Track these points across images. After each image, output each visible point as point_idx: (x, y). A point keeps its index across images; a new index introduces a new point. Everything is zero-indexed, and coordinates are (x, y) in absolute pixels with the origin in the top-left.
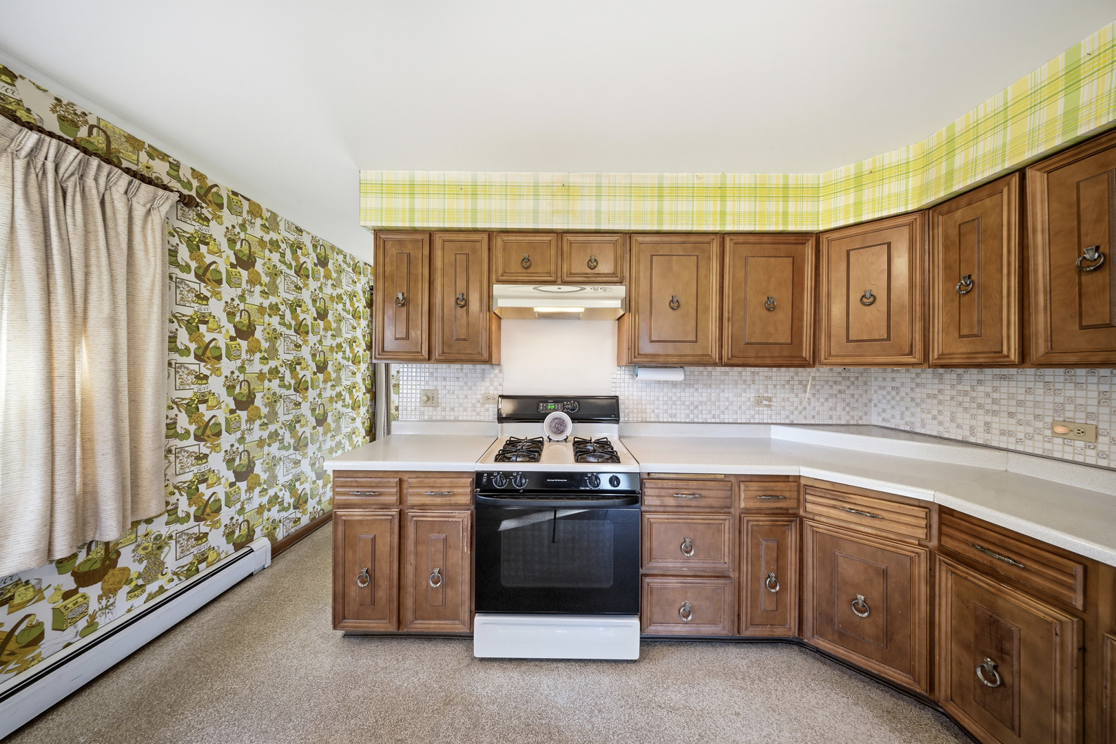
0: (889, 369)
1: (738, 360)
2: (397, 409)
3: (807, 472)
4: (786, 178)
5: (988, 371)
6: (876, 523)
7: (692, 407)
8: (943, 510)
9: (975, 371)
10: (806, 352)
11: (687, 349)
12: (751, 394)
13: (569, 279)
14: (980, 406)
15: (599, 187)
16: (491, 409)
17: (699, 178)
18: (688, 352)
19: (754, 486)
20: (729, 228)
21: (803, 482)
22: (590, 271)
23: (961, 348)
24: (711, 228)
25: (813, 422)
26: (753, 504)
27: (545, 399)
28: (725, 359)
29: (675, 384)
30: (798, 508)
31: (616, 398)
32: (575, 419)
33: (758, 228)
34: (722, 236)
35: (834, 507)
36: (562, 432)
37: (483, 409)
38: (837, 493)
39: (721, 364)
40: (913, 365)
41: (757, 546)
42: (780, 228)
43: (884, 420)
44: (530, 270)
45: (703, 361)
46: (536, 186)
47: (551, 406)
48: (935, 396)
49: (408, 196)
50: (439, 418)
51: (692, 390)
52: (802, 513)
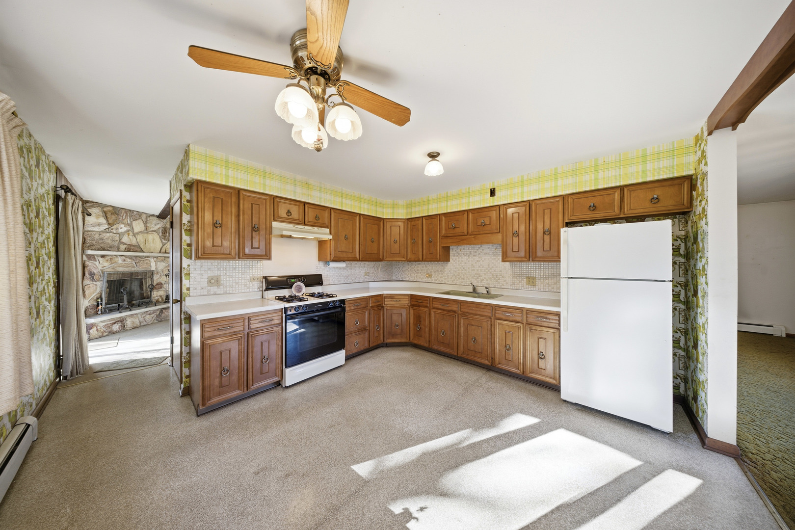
0: (397, 262)
1: (364, 259)
2: (188, 289)
3: (385, 292)
4: (376, 199)
5: (417, 262)
6: (400, 303)
7: (346, 277)
8: (412, 295)
9: (414, 262)
10: (381, 257)
11: (350, 255)
12: (363, 271)
13: (308, 224)
14: (416, 272)
15: (320, 187)
16: (256, 285)
17: (354, 193)
18: (350, 256)
19: (373, 299)
20: (362, 213)
21: (384, 296)
22: (316, 221)
23: (413, 257)
24: (357, 212)
25: (380, 280)
26: (373, 305)
27: (290, 277)
28: (361, 259)
29: (340, 268)
30: (382, 304)
31: (321, 275)
32: (307, 286)
33: (370, 214)
34: (360, 215)
35: (391, 301)
36: (300, 291)
37: (251, 285)
38: (392, 297)
39: (359, 261)
40: (403, 261)
41: (374, 317)
42: (375, 216)
43: (396, 278)
44: (290, 217)
45: (354, 259)
46: (295, 180)
47: (293, 280)
48: (407, 270)
49: (224, 167)
50: (222, 292)
51: (346, 271)
52: (384, 305)
